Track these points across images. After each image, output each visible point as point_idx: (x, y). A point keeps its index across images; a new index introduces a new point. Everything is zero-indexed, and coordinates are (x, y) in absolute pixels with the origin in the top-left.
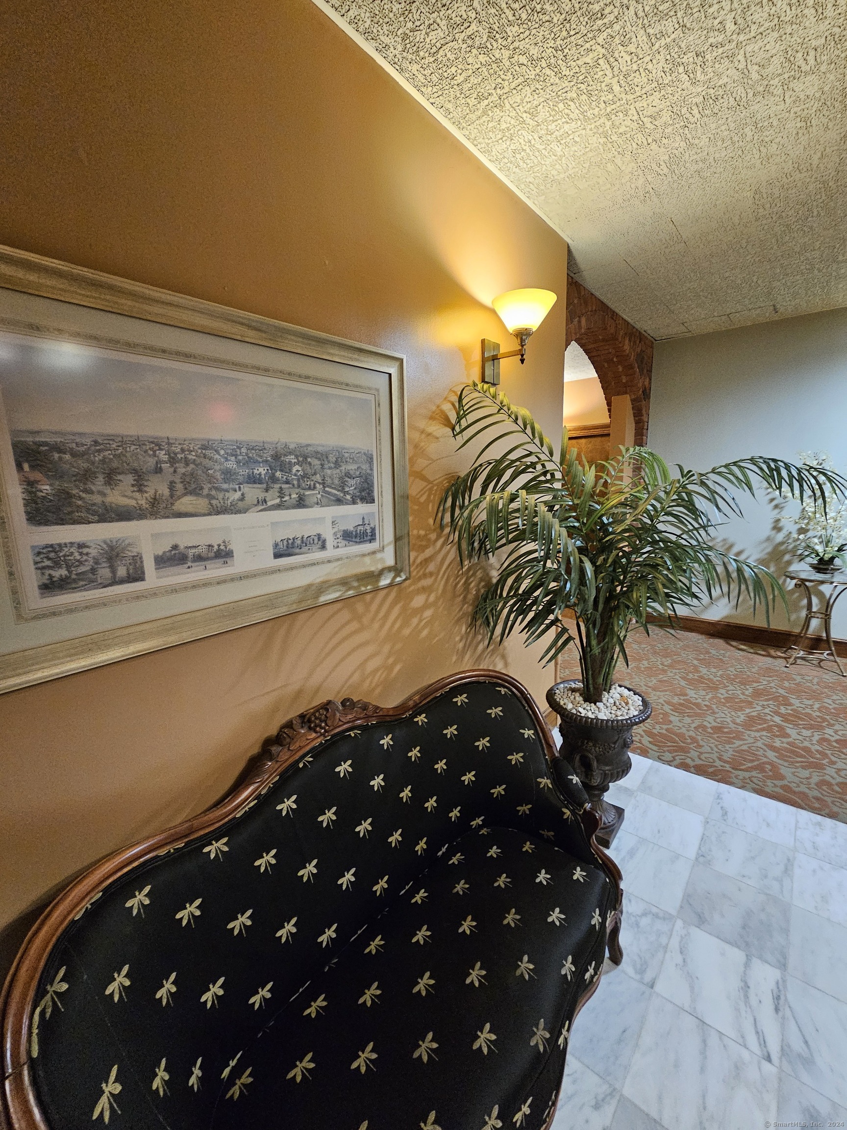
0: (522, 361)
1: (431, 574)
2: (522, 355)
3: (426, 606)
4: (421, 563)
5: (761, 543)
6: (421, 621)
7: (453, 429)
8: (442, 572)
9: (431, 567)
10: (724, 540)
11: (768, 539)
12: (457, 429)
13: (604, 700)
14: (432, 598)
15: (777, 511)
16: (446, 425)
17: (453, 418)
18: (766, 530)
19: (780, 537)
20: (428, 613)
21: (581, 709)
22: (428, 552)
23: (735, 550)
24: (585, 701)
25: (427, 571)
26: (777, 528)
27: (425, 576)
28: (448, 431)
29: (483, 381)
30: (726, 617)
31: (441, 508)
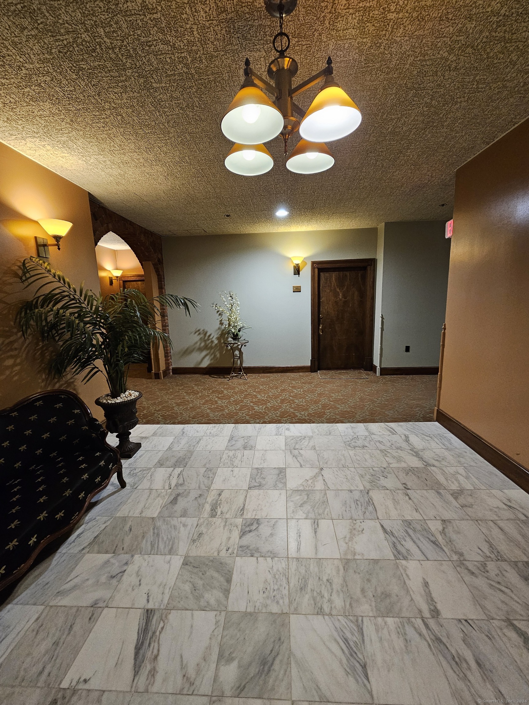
0: (59, 249)
1: (16, 349)
2: (59, 247)
3: (14, 365)
4: (8, 343)
5: (216, 331)
6: (11, 373)
7: (21, 278)
8: (23, 348)
9: (16, 345)
10: (203, 330)
11: (219, 328)
12: (24, 278)
13: (121, 396)
14: (18, 361)
15: (220, 316)
16: (16, 277)
17: (20, 273)
18: (218, 325)
19: (223, 327)
20: (17, 368)
21: (109, 401)
22: (12, 339)
23: (208, 334)
24: (112, 398)
25: (13, 347)
26: (221, 324)
27: (11, 350)
28: (18, 280)
29: (39, 256)
30: (209, 365)
31: (19, 317)
